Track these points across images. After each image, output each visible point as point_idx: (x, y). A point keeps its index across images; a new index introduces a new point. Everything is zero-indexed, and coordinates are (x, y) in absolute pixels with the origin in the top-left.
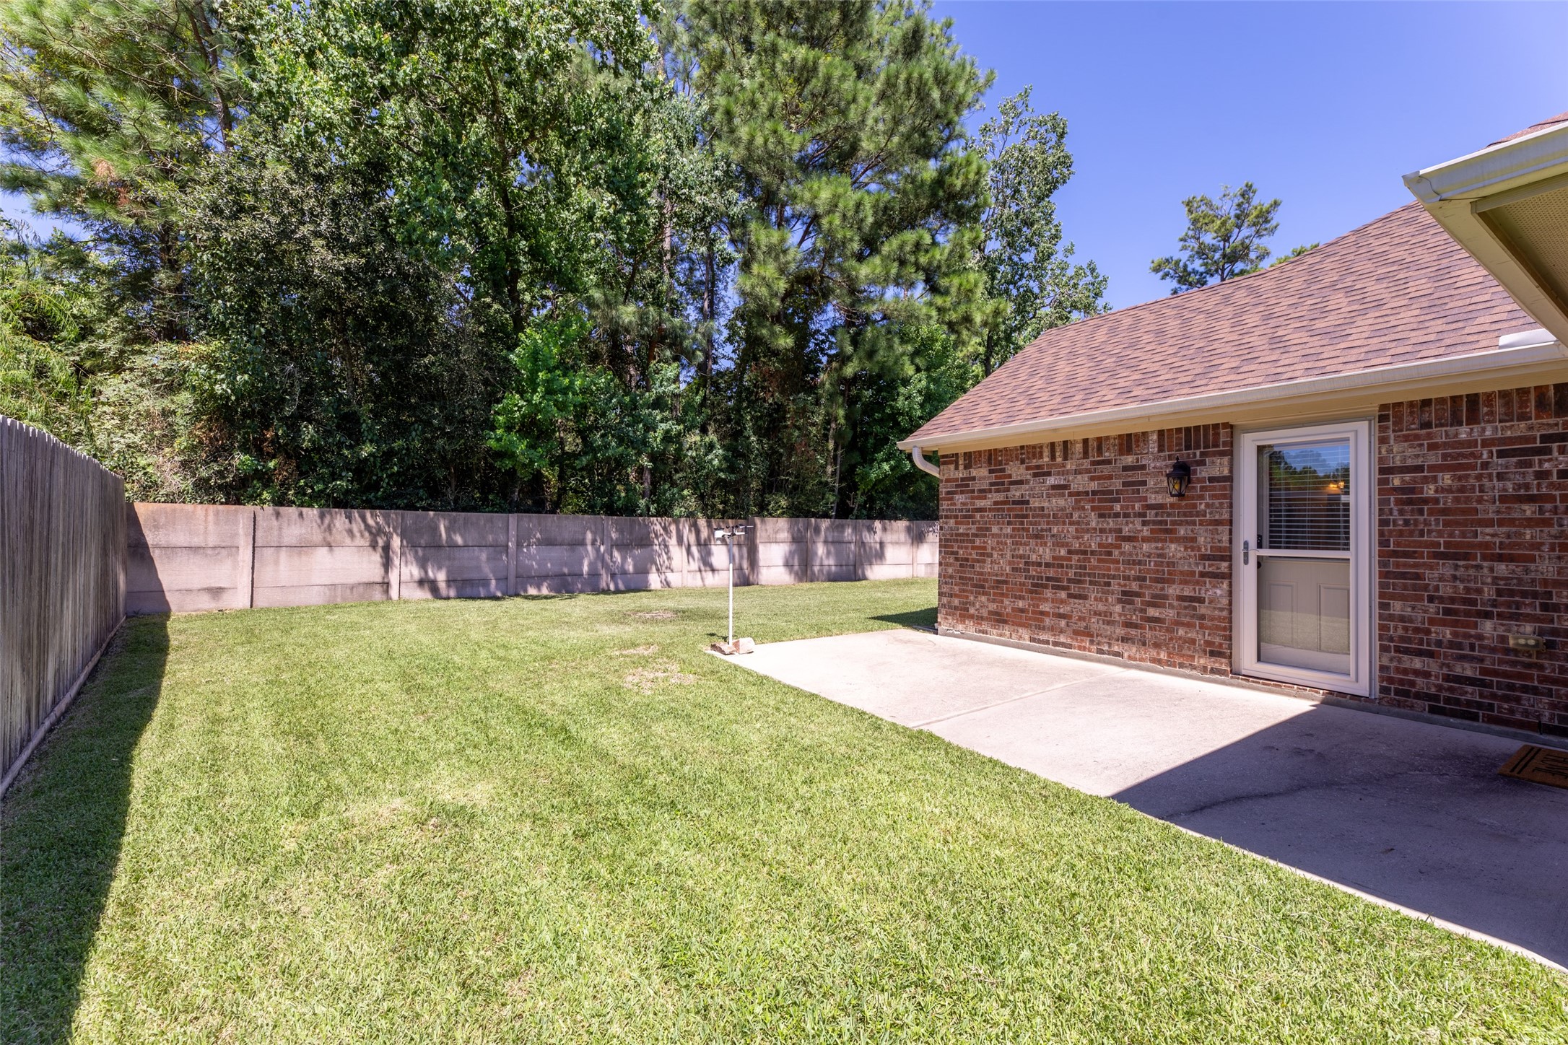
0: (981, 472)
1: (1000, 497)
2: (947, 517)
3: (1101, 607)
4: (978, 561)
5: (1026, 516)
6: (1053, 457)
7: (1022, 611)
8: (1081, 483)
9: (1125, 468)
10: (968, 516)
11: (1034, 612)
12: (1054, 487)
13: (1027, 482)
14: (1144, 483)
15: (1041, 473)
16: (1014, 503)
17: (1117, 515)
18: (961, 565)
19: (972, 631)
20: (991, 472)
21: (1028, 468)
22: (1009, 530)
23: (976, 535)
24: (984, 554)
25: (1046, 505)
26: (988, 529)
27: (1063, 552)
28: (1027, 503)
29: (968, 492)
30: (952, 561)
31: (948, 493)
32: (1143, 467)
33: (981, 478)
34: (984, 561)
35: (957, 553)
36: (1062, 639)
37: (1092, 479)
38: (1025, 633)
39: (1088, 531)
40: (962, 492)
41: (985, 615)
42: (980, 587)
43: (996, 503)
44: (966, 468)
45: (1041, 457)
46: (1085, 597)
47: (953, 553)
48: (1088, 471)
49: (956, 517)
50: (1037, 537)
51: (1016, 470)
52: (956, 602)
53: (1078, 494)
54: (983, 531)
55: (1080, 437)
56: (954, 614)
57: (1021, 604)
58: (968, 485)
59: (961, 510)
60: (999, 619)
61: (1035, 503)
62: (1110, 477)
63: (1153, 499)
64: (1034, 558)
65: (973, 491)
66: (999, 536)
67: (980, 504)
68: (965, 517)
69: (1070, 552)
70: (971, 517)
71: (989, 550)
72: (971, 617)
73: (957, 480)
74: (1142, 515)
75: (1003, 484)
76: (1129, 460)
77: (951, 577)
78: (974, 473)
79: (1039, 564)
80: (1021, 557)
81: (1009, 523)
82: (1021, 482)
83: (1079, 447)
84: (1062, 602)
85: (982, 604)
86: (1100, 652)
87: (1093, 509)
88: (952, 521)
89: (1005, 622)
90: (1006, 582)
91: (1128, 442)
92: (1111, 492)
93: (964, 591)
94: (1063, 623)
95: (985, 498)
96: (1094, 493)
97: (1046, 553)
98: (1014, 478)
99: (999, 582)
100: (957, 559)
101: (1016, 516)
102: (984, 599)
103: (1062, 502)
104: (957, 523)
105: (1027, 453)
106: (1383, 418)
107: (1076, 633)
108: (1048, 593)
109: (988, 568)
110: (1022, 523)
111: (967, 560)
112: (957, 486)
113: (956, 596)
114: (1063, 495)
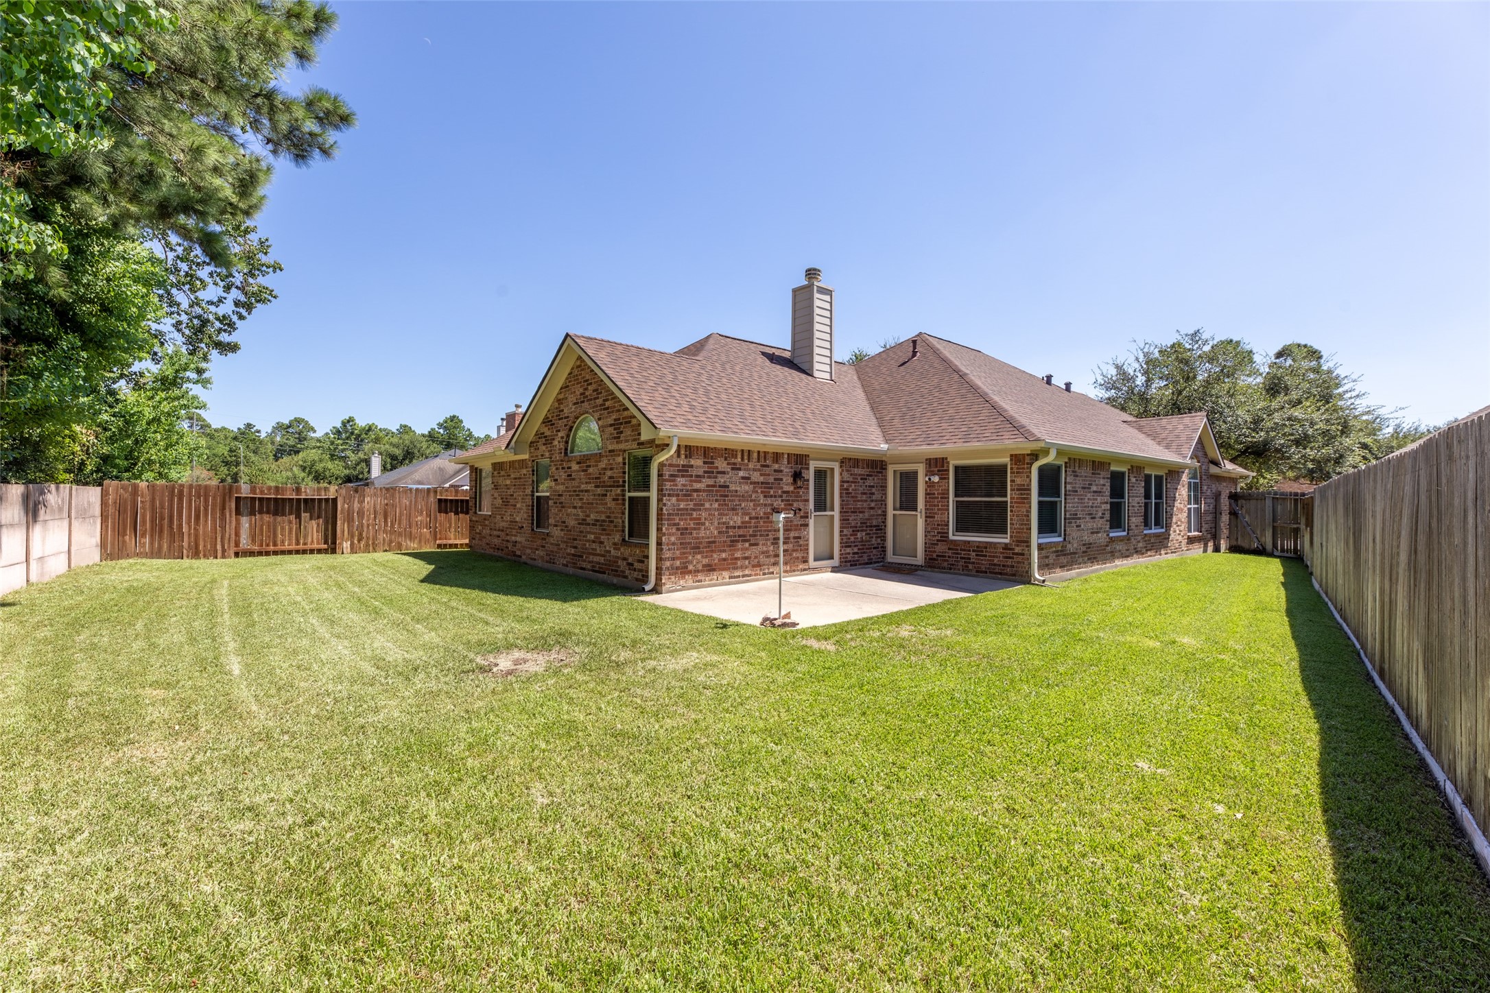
0: (697, 462)
1: (711, 482)
2: (669, 495)
3: (765, 549)
4: (695, 529)
5: (727, 496)
6: (743, 459)
7: (724, 560)
8: (756, 477)
9: (775, 471)
10: (688, 495)
11: (732, 559)
12: (743, 478)
13: (728, 473)
14: (782, 480)
15: (736, 468)
16: (720, 486)
17: (771, 496)
18: (682, 534)
19: (690, 583)
20: (705, 463)
21: (728, 464)
22: (716, 505)
23: (694, 510)
24: (699, 523)
25: (738, 489)
26: (703, 505)
27: (747, 519)
28: (728, 487)
29: (687, 476)
30: (674, 531)
31: (671, 476)
32: (781, 471)
33: (697, 467)
34: (699, 529)
35: (678, 524)
36: (747, 572)
37: (761, 475)
38: (726, 574)
39: (759, 505)
40: (683, 476)
41: (700, 568)
42: (696, 548)
43: (708, 486)
44: (686, 457)
45: (736, 458)
46: (757, 544)
47: (675, 524)
48: (759, 470)
49: (678, 495)
50: (733, 509)
51: (721, 464)
52: (678, 563)
53: (755, 483)
54: (699, 506)
55: (756, 450)
56: (676, 573)
57: (724, 555)
58: (687, 471)
59: (682, 490)
60: (710, 569)
61: (733, 487)
62: (769, 475)
63: (786, 488)
64: (731, 523)
65: (691, 476)
66: (710, 509)
67: (697, 486)
68: (685, 495)
69: (750, 518)
70: (689, 495)
71: (703, 520)
72: (690, 572)
73: (678, 466)
74: (781, 496)
75: (713, 472)
76: (776, 466)
77: (673, 544)
78: (692, 462)
79: (734, 527)
80: (724, 523)
81: (716, 500)
82: (724, 473)
83: (755, 455)
84: (747, 549)
85: (699, 560)
86: (764, 574)
87: (762, 492)
88: (674, 499)
89: (714, 570)
90: (714, 542)
91: (777, 457)
92: (768, 483)
93: (684, 553)
94: (747, 562)
95: (700, 482)
96: (762, 483)
97: (737, 520)
98: (720, 470)
99: (710, 542)
100: (678, 529)
101: (721, 496)
102: (699, 557)
103: (747, 488)
104: (678, 500)
105: (728, 453)
106: (842, 462)
107: (754, 566)
108: (739, 545)
109: (702, 533)
110: (724, 500)
111: (686, 529)
112: (679, 471)
113: (678, 558)
114: (747, 483)
